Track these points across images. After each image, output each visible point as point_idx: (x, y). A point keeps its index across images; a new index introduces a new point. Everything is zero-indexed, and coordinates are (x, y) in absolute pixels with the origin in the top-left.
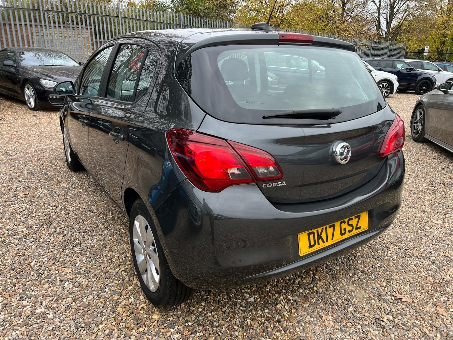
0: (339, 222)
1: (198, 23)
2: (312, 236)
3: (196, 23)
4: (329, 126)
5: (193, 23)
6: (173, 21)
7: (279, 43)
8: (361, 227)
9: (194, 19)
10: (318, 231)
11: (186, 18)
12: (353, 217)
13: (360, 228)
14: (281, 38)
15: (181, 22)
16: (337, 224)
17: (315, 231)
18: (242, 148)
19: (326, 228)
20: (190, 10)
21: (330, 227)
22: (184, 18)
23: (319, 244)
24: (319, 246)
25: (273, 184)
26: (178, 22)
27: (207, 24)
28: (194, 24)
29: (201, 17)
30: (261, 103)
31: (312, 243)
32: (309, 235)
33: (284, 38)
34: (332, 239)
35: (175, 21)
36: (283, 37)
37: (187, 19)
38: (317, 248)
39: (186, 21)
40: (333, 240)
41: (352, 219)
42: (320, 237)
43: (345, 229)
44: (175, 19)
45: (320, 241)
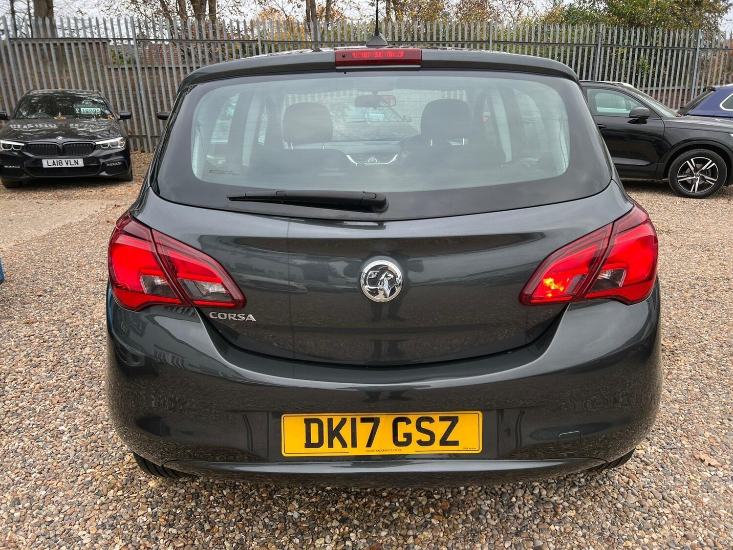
0: (391, 418)
1: (635, 38)
2: (314, 427)
3: (630, 38)
4: (381, 224)
5: (624, 39)
6: (585, 38)
7: (337, 68)
8: (458, 442)
9: (627, 32)
10: (330, 421)
11: (610, 32)
12: (436, 417)
13: (456, 443)
14: (340, 59)
15: (600, 39)
16: (386, 421)
17: (324, 419)
18: (172, 246)
19: (354, 421)
20: (620, 15)
21: (363, 420)
22: (607, 32)
23: (331, 445)
24: (331, 450)
25: (229, 315)
26: (593, 40)
27: (653, 37)
28: (626, 41)
29: (642, 26)
30: (234, 174)
31: (315, 439)
32: (308, 422)
33: (346, 59)
34: (369, 445)
35: (588, 39)
36: (344, 56)
37: (613, 33)
38: (324, 450)
39: (610, 37)
40: (369, 448)
41: (431, 420)
42: (334, 433)
43: (408, 436)
44: (588, 35)
45: (336, 440)
